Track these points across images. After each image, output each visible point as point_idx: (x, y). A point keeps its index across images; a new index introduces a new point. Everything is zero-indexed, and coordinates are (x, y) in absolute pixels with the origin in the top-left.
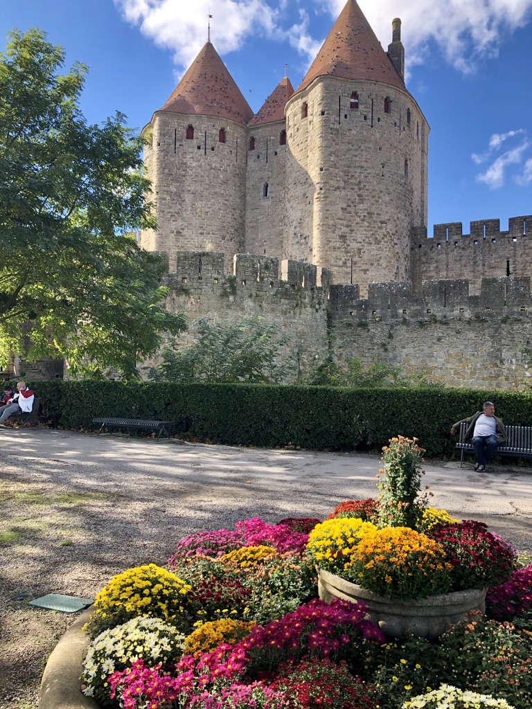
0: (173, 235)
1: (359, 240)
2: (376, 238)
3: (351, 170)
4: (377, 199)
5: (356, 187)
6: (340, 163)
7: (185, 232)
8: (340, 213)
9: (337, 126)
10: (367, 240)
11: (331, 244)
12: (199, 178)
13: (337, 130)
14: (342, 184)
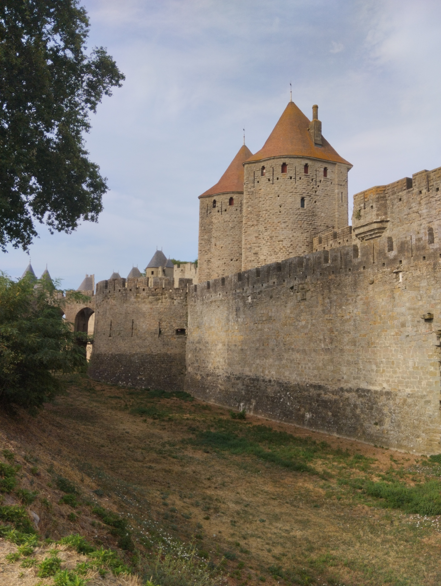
0: (206, 262)
1: (265, 254)
2: (275, 251)
3: (260, 213)
4: (275, 227)
5: (263, 223)
6: (255, 210)
7: (212, 260)
8: (254, 239)
9: (252, 189)
10: (269, 253)
11: (248, 259)
12: (219, 229)
13: (253, 192)
14: (255, 223)
